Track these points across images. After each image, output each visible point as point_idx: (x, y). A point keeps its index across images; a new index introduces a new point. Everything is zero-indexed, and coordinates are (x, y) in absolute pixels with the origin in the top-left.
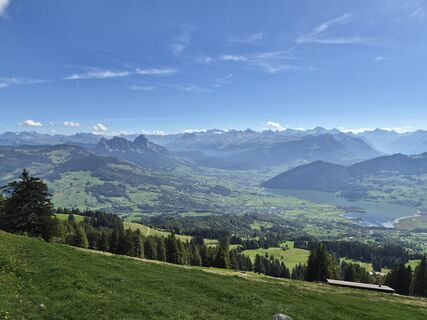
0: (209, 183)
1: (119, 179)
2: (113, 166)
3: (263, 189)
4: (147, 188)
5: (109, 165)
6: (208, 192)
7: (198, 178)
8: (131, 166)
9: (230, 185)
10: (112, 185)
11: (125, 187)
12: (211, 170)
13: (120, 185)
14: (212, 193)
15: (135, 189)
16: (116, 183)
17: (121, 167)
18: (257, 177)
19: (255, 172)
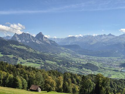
0: (82, 63)
1: (15, 54)
2: (14, 46)
3: (123, 68)
4: (34, 61)
5: (11, 45)
6: (81, 68)
7: (75, 59)
8: (27, 47)
9: (97, 64)
10: (8, 57)
11: (17, 59)
12: (84, 56)
13: (14, 58)
14: (84, 69)
15: (25, 61)
16: (11, 56)
17: (19, 47)
18: (117, 61)
19: (115, 58)
